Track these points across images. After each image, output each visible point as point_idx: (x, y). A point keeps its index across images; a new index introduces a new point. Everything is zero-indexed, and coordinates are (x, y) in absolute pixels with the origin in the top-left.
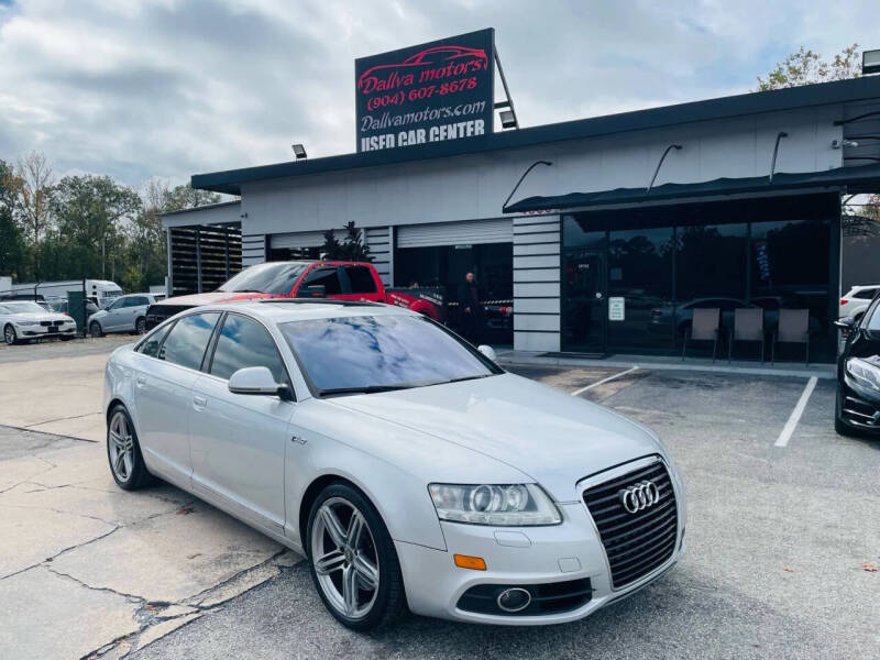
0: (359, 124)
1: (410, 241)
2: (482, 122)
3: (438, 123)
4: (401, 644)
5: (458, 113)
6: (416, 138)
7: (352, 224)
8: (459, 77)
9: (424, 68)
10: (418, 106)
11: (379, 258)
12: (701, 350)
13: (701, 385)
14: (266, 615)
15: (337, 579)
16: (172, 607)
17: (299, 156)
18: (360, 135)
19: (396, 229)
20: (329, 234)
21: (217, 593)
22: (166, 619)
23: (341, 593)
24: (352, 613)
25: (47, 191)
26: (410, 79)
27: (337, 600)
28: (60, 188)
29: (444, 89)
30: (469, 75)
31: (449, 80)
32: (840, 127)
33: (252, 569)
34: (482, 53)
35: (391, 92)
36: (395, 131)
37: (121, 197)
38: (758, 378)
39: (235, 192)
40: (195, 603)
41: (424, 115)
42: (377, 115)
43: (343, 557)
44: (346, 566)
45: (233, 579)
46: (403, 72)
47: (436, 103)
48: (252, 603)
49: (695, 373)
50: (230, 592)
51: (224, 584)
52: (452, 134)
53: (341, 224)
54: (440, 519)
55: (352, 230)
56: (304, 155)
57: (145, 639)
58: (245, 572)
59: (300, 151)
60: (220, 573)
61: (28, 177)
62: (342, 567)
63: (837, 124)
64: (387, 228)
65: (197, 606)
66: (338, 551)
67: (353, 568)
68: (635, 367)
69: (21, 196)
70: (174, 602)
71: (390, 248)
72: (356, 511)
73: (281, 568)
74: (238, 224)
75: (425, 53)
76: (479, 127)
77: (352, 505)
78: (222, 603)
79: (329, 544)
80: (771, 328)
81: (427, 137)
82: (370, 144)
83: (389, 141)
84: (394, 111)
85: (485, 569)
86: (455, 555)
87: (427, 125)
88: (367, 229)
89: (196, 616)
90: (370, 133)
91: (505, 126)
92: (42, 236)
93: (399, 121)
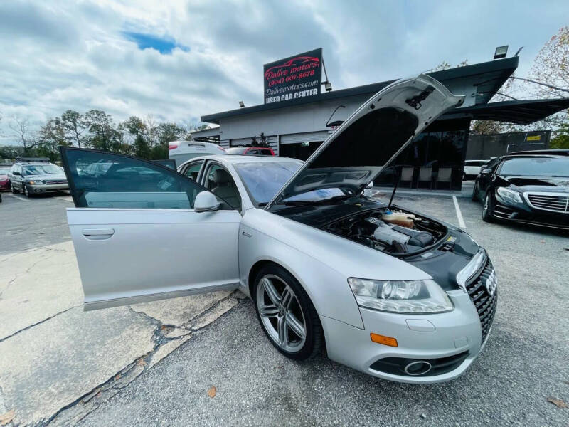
0: (265, 92)
1: (286, 141)
2: (316, 89)
3: (298, 91)
4: (318, 371)
5: (306, 86)
6: (289, 97)
7: (263, 134)
8: (308, 70)
9: (293, 67)
10: (289, 84)
11: (273, 148)
12: (406, 185)
13: (409, 199)
14: (230, 338)
15: (274, 322)
16: (176, 330)
17: (242, 106)
18: (266, 97)
19: (280, 136)
20: (254, 139)
21: (202, 319)
22: (171, 339)
23: (276, 330)
24: (285, 346)
25: (155, 129)
26: (286, 72)
27: (275, 335)
28: (159, 128)
29: (301, 76)
30: (312, 69)
31: (303, 72)
32: (476, 87)
33: (223, 300)
34: (316, 59)
35: (279, 78)
36: (280, 95)
37: (179, 131)
38: (432, 196)
39: (218, 123)
40: (189, 326)
41: (292, 88)
42: (273, 88)
43: (277, 311)
44: (280, 316)
45: (212, 308)
46: (284, 69)
47: (297, 82)
48: (222, 327)
49: (405, 194)
50: (210, 318)
51: (207, 311)
52: (304, 95)
53: (258, 135)
54: (359, 306)
55: (263, 137)
56: (243, 106)
57: (156, 359)
58: (219, 302)
59: (242, 104)
60: (205, 303)
61: (147, 124)
62: (277, 316)
63: (475, 85)
64: (276, 136)
65: (190, 329)
66: (274, 306)
67: (284, 319)
68: (378, 192)
69: (145, 131)
70: (177, 325)
71: (278, 144)
72: (288, 287)
73: (238, 299)
74: (219, 137)
75: (292, 61)
76: (315, 91)
77: (285, 282)
78: (205, 326)
79: (268, 300)
80: (434, 178)
81: (293, 96)
82: (269, 101)
83: (278, 99)
84: (280, 86)
85: (397, 346)
86: (371, 334)
87: (293, 92)
88: (269, 137)
89: (189, 337)
90: (270, 96)
91: (327, 90)
92: (154, 145)
93: (282, 90)
